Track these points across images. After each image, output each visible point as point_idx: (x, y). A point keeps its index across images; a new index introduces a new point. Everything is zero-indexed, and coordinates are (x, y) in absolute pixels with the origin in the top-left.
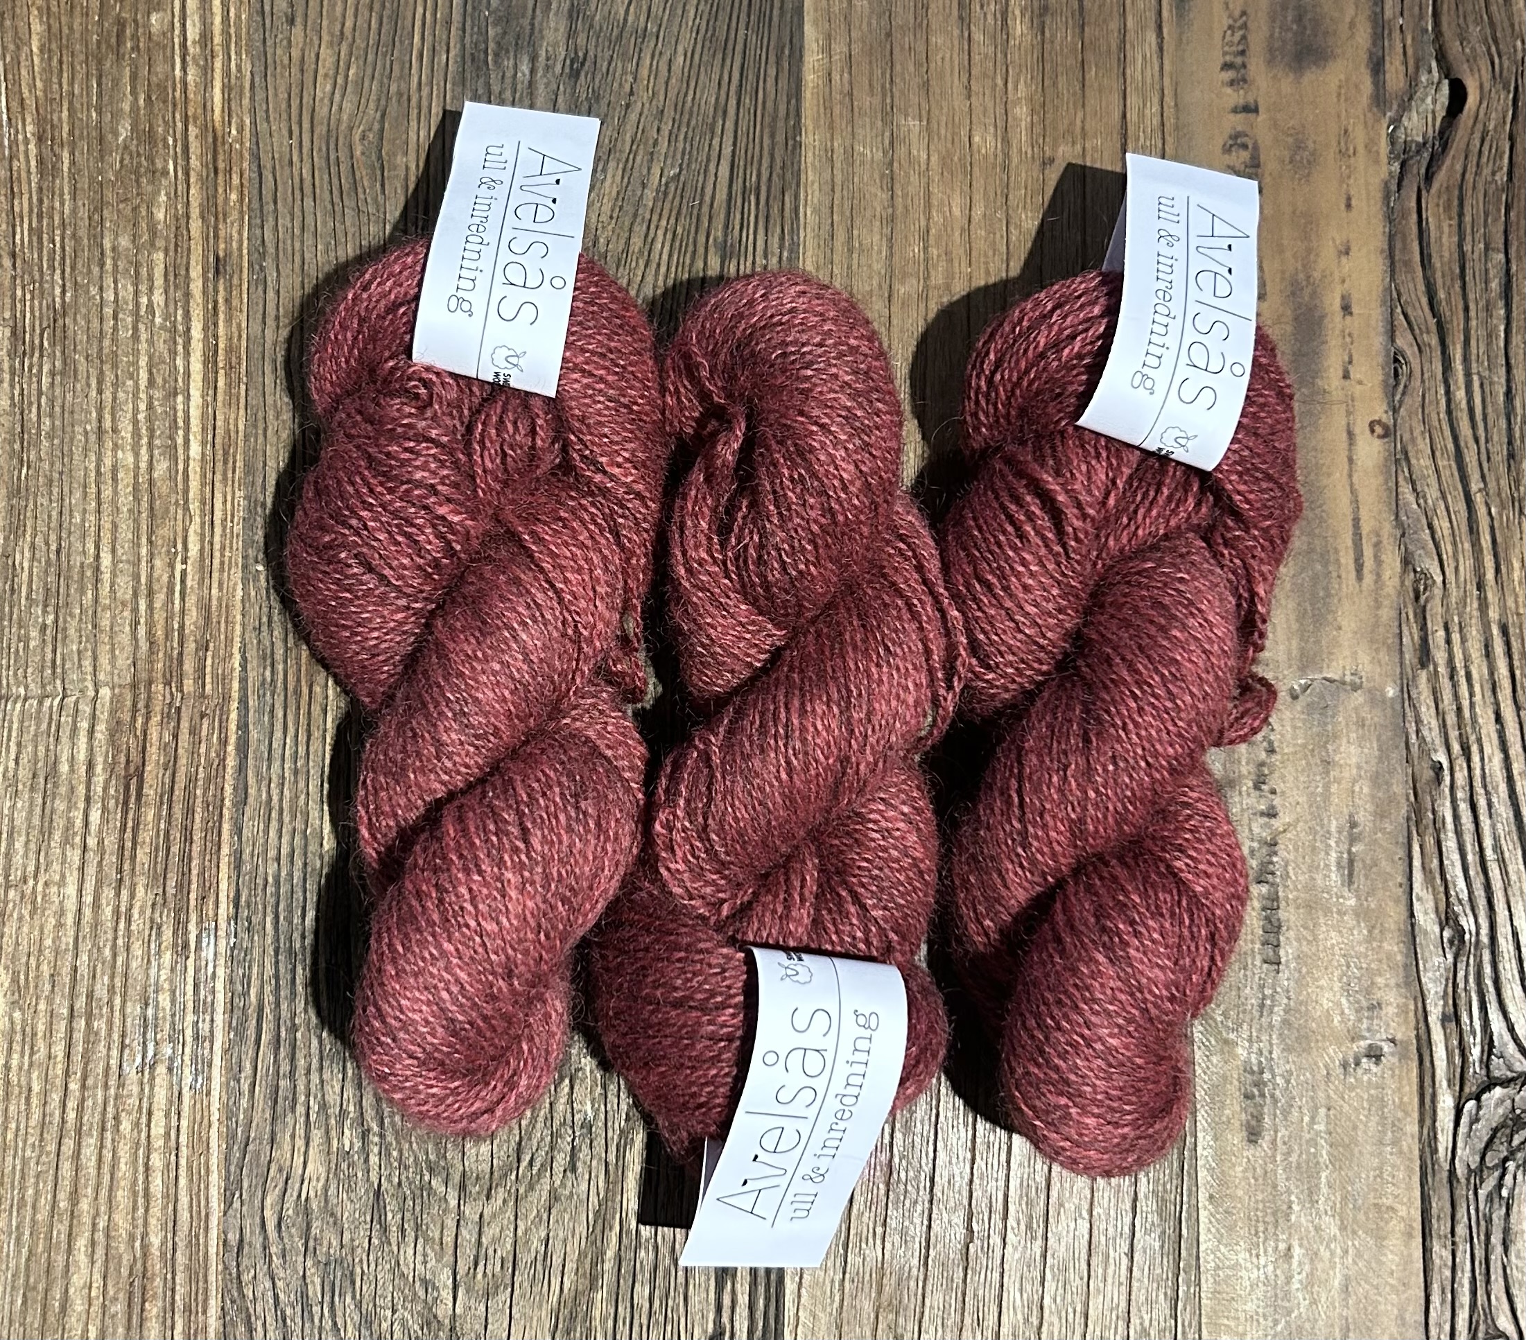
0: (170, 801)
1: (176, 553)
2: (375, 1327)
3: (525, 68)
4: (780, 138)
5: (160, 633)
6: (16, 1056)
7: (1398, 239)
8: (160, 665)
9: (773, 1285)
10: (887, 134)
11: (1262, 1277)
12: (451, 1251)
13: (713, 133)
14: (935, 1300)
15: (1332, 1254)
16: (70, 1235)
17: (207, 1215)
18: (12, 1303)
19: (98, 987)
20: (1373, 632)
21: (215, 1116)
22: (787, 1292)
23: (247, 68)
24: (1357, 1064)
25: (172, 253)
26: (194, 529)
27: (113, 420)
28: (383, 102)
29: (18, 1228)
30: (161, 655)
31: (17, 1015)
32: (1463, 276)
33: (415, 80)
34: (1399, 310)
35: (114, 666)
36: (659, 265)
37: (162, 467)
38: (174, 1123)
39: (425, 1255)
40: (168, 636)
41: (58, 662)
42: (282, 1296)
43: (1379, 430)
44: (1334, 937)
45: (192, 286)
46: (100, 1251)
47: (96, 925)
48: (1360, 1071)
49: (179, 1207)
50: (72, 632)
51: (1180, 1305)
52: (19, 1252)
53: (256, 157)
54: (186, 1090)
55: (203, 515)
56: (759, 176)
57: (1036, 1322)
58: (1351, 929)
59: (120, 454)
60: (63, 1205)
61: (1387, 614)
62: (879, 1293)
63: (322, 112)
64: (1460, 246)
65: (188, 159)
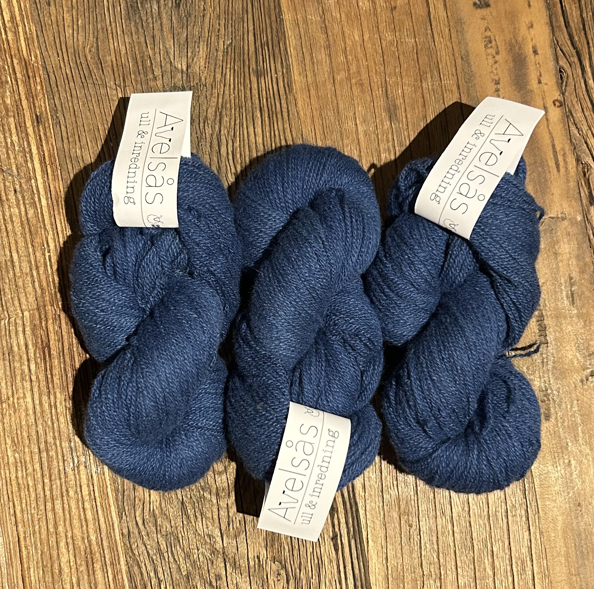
0: (63, 355)
1: (45, 249)
2: (191, 558)
3: (155, 7)
4: (273, 18)
5: (45, 284)
6: (20, 472)
7: (553, 17)
8: (48, 298)
9: (354, 512)
10: (321, 8)
11: (560, 475)
12: (217, 521)
13: (243, 21)
14: (423, 507)
15: (588, 461)
16: (57, 542)
17: (113, 524)
18: (38, 573)
19: (48, 438)
20: (568, 193)
21: (108, 483)
22: (361, 514)
23: (33, 28)
24: (587, 380)
25: (17, 117)
26: (50, 237)
27: (6, 195)
28: (96, 33)
29: (34, 543)
30: (47, 293)
31: (17, 455)
32: (584, 29)
33: (108, 21)
34: (558, 49)
35: (28, 302)
36: (230, 85)
37: (31, 212)
38: (92, 488)
39: (207, 525)
40: (48, 285)
41: (4, 304)
42: (150, 551)
43: (557, 104)
44: (570, 328)
45: (28, 130)
46: (71, 547)
47: (42, 412)
48: (589, 383)
49: (100, 522)
50: (7, 290)
51: (527, 492)
52: (37, 553)
53: (45, 68)
54: (94, 474)
55: (53, 230)
56: (267, 37)
57: (467, 509)
58: (577, 323)
59: (12, 209)
60: (52, 530)
61: (572, 184)
62: (399, 508)
63: (70, 42)
64: (581, 15)
65: (15, 74)
